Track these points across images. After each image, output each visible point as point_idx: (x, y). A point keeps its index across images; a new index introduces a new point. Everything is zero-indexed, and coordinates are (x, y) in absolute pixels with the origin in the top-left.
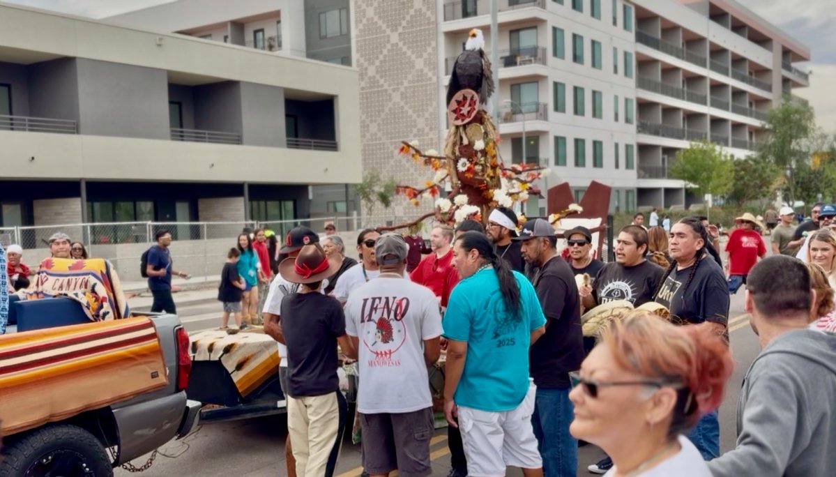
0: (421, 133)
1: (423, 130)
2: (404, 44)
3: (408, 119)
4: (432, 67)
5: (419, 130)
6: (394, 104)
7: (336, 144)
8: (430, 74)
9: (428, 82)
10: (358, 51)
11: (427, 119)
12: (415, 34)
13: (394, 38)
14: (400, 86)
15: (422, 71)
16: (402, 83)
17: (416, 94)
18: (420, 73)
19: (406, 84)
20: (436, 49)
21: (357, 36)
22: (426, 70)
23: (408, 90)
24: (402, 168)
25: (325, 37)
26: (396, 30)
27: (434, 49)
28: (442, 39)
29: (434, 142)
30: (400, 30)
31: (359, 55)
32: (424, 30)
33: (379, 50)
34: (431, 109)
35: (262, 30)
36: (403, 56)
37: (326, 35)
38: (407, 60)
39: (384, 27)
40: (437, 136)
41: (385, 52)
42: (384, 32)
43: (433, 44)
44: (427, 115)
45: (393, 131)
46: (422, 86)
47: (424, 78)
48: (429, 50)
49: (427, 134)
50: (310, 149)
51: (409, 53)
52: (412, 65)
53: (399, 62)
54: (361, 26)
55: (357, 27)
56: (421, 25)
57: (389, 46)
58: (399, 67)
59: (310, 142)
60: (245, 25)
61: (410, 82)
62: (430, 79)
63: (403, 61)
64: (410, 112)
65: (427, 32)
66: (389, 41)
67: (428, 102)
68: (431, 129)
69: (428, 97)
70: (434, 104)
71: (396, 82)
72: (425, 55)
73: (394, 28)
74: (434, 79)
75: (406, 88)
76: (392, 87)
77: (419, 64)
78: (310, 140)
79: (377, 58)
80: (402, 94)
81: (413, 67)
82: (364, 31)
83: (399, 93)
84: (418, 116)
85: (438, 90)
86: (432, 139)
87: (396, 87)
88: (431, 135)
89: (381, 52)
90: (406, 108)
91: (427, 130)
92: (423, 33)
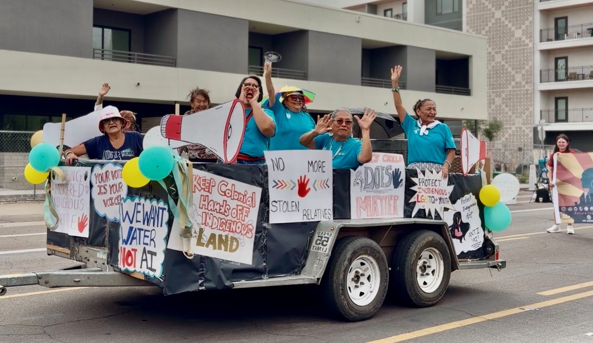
0: (518, 85)
1: (520, 83)
2: (506, 19)
3: (508, 75)
4: (529, 36)
5: (516, 83)
6: (497, 63)
7: (469, 90)
8: (527, 41)
9: (525, 47)
10: (468, 24)
11: (523, 75)
12: (515, 12)
13: (498, 14)
14: (501, 50)
15: (520, 38)
16: (503, 48)
17: (515, 56)
18: (518, 41)
19: (507, 48)
20: (532, 23)
21: (468, 13)
22: (524, 38)
23: (508, 53)
24: (502, 112)
25: (441, 14)
26: (500, 8)
27: (531, 22)
28: (537, 16)
29: (529, 92)
30: (503, 8)
31: (468, 27)
32: (523, 9)
33: (485, 23)
34: (527, 68)
35: (391, 10)
36: (505, 28)
37: (441, 13)
38: (508, 31)
39: (490, 6)
40: (532, 88)
41: (490, 25)
42: (490, 10)
43: (530, 19)
44: (524, 72)
45: (495, 83)
46: (520, 50)
47: (522, 43)
48: (527, 23)
49: (524, 86)
50: (452, 94)
51: (510, 25)
52: (512, 34)
53: (501, 32)
54: (471, 6)
55: (468, 6)
56: (520, 5)
57: (493, 21)
58: (502, 35)
59: (452, 89)
60: (378, 6)
61: (510, 47)
62: (527, 45)
63: (505, 31)
64: (510, 69)
65: (525, 10)
66: (493, 17)
67: (525, 62)
68: (527, 83)
69: (525, 58)
70: (530, 63)
71: (498, 47)
72: (523, 27)
73: (498, 7)
74: (531, 45)
75: (506, 51)
76: (495, 51)
77: (518, 33)
78: (451, 87)
79: (484, 29)
80: (503, 55)
81: (513, 36)
82: (473, 9)
83: (500, 55)
84: (517, 73)
85: (534, 53)
86: (527, 90)
87: (498, 50)
88: (527, 87)
89: (487, 25)
90: (506, 66)
91: (524, 83)
92: (522, 11)
